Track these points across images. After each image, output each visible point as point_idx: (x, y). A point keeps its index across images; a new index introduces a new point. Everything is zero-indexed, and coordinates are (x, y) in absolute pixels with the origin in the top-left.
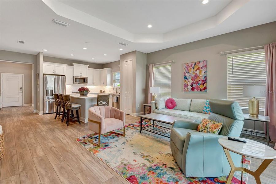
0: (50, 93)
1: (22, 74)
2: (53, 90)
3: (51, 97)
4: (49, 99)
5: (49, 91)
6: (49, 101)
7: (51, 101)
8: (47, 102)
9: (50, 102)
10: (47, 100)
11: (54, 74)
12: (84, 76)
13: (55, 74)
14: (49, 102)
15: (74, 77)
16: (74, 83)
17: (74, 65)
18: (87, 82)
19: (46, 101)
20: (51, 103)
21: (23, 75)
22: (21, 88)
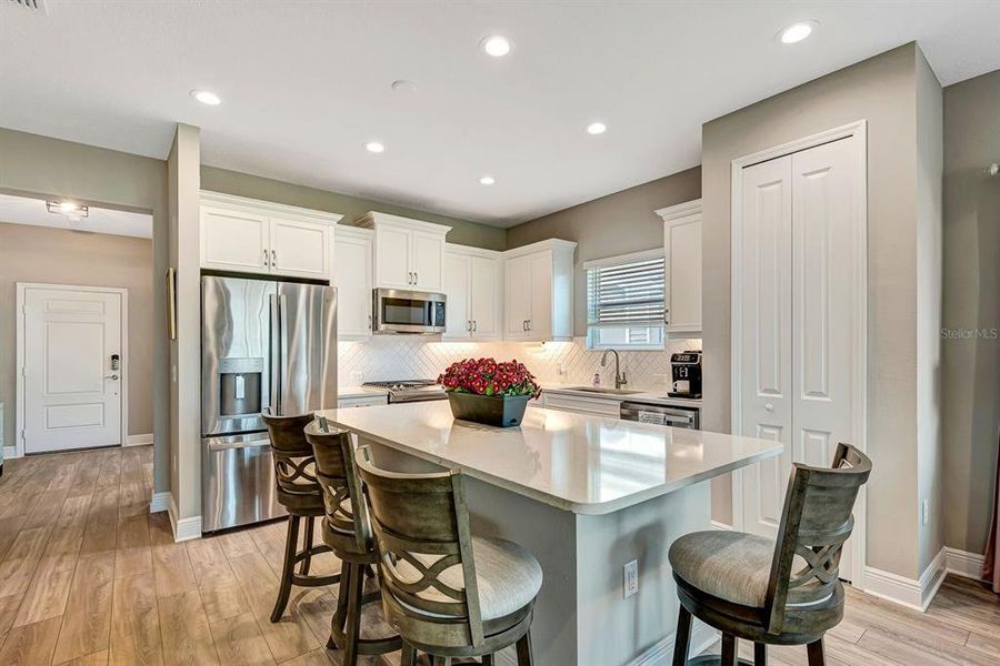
0: (241, 393)
1: (118, 290)
2: (260, 374)
3: (250, 422)
4: (238, 433)
5: (240, 381)
6: (239, 445)
7: (253, 443)
8: (232, 453)
9: (247, 453)
10: (231, 439)
11: (265, 271)
12: (426, 286)
13: (274, 272)
14: (239, 451)
15: (375, 293)
16: (375, 328)
17: (378, 227)
18: (441, 322)
19: (225, 450)
20: (252, 459)
21: (125, 292)
22: (115, 357)
